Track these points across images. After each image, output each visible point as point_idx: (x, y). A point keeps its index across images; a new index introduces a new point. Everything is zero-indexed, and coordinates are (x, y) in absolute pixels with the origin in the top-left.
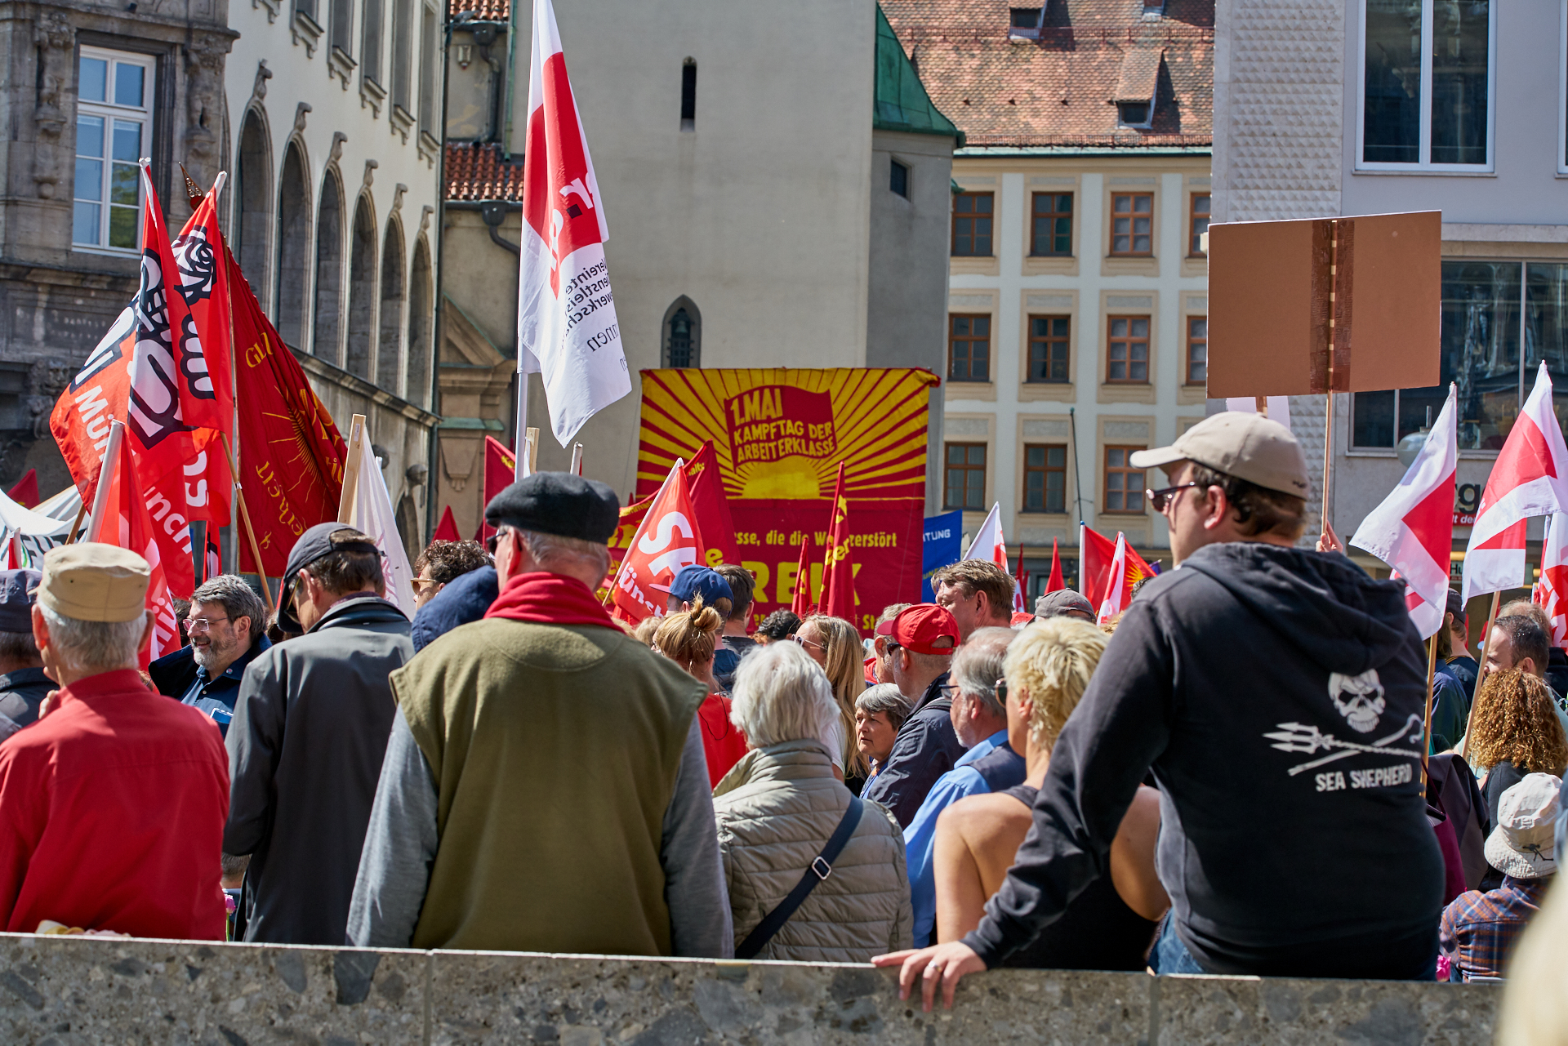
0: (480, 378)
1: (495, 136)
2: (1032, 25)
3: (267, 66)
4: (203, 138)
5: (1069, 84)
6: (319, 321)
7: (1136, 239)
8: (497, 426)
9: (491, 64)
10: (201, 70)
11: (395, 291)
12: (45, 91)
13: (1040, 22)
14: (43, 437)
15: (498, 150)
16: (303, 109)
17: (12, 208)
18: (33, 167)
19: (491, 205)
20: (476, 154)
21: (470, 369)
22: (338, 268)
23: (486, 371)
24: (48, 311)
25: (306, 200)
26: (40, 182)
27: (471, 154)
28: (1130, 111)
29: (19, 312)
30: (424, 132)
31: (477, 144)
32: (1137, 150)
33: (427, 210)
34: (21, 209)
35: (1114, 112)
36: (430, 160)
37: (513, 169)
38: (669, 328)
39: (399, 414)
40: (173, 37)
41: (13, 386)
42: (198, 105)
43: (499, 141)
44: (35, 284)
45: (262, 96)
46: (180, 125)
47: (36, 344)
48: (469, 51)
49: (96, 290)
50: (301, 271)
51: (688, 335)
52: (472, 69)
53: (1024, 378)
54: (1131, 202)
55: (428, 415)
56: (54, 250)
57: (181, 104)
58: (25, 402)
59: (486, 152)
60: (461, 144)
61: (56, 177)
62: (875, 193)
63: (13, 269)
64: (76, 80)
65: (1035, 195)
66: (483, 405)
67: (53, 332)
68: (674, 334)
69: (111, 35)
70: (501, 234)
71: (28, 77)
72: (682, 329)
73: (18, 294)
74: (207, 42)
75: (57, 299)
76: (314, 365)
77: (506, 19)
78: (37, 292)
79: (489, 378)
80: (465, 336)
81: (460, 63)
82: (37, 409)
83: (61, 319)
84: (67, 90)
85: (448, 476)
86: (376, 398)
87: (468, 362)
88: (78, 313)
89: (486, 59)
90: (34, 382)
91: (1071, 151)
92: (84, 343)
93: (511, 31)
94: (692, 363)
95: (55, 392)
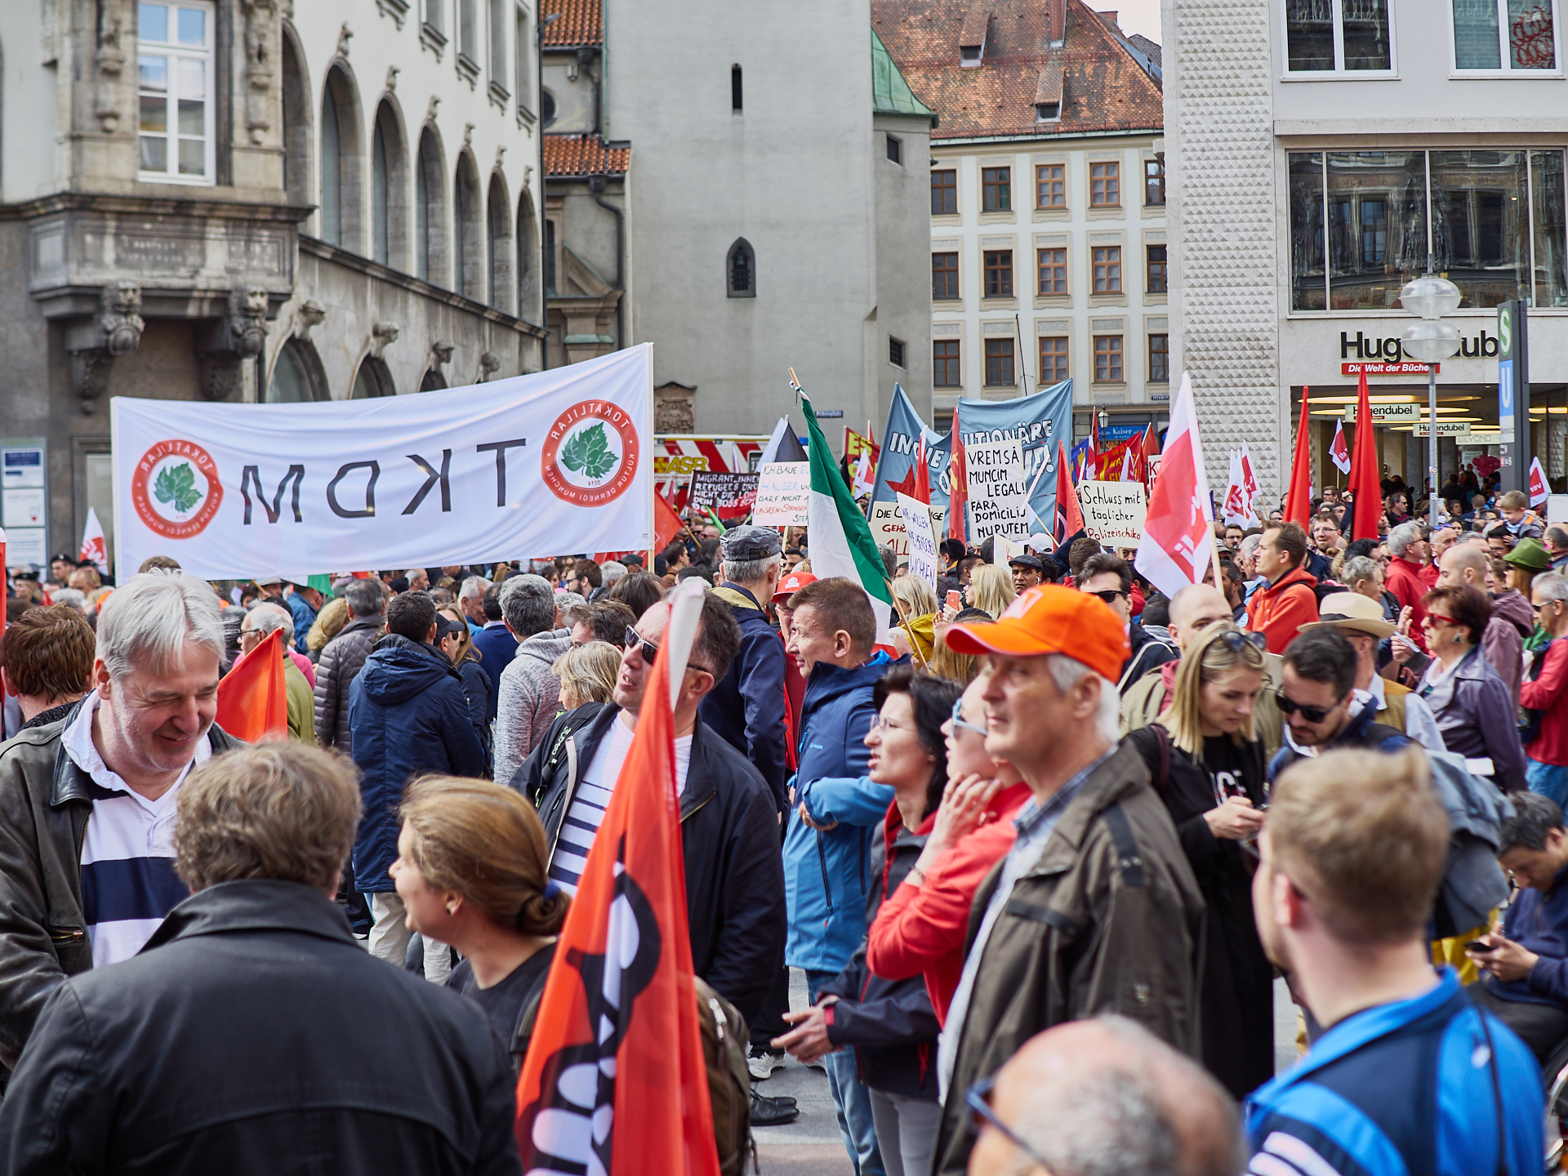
0: (594, 305)
1: (597, 129)
2: (976, 57)
3: (350, 28)
4: (262, 71)
5: (1002, 95)
6: (430, 252)
7: (1054, 197)
8: (608, 339)
9: (592, 77)
10: (258, 11)
11: (502, 232)
12: (104, 34)
13: (981, 55)
14: (119, 353)
15: (600, 140)
16: (394, 71)
17: (78, 144)
18: (96, 103)
19: (595, 178)
20: (584, 143)
21: (585, 297)
22: (443, 210)
23: (598, 300)
24: (117, 235)
25: (402, 150)
26: (102, 117)
27: (580, 142)
28: (1047, 109)
29: (89, 239)
31: (585, 136)
32: (1053, 136)
33: (528, 169)
34: (86, 143)
35: (1034, 111)
36: (529, 130)
37: (611, 151)
38: (731, 262)
39: (511, 328)
41: (87, 308)
42: (255, 42)
43: (601, 132)
44: (103, 212)
45: (346, 53)
46: (239, 63)
47: (107, 267)
48: (576, 69)
49: (164, 215)
50: (403, 208)
51: (745, 266)
52: (578, 82)
53: (983, 295)
54: (1049, 171)
55: (539, 329)
56: (120, 180)
57: (239, 42)
58: (99, 322)
59: (591, 141)
60: (573, 137)
61: (117, 112)
62: (877, 160)
63: (77, 198)
64: (135, 23)
65: (984, 169)
66: (597, 324)
67: (123, 256)
68: (735, 266)
70: (605, 199)
71: (87, 22)
72: (741, 262)
73: (87, 222)
75: (126, 225)
77: (602, 44)
78: (104, 219)
79: (601, 305)
80: (583, 276)
81: (569, 78)
82: (110, 327)
83: (131, 243)
84: (127, 33)
87: (585, 294)
88: (147, 236)
89: (587, 74)
90: (107, 303)
91: (1007, 139)
92: (155, 265)
93: (604, 52)
94: (750, 286)
95: (126, 310)
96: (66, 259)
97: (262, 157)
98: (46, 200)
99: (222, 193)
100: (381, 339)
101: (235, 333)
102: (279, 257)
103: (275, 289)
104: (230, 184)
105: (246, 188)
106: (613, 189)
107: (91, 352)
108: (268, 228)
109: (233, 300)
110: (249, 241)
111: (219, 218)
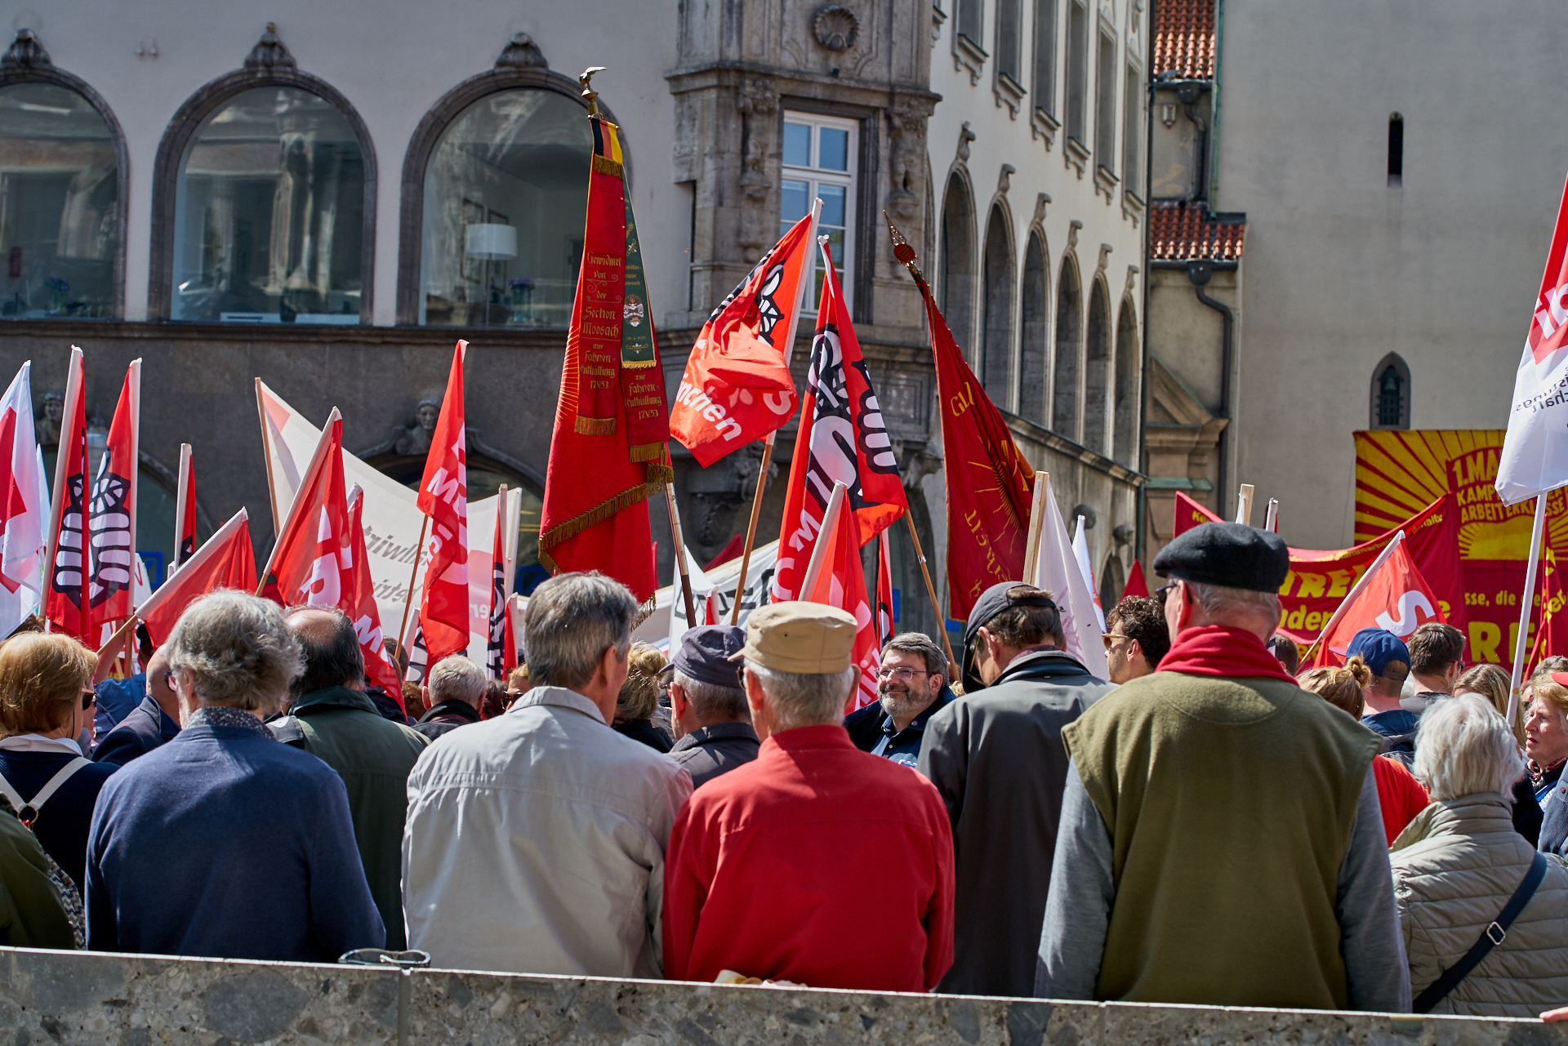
0: (1188, 438)
1: (1201, 194)
3: (971, 129)
4: (908, 201)
6: (1025, 381)
8: (1204, 486)
9: (1196, 123)
10: (905, 134)
11: (1101, 352)
12: (750, 157)
15: (1204, 209)
16: (1007, 171)
17: (718, 274)
18: (739, 232)
19: (1196, 264)
20: (1182, 213)
21: (1177, 428)
22: (1043, 329)
23: (1193, 430)
25: (1011, 261)
26: (746, 247)
27: (1176, 213)
30: (1129, 192)
31: (1183, 204)
33: (1132, 270)
34: (727, 274)
36: (1135, 220)
37: (1219, 227)
38: (1378, 386)
39: (1106, 473)
40: (876, 101)
42: (902, 168)
43: (1205, 199)
45: (965, 159)
46: (883, 189)
48: (1174, 110)
50: (1006, 332)
51: (1397, 392)
52: (1176, 129)
55: (1135, 475)
57: (884, 167)
58: (732, 465)
59: (1192, 211)
60: (1166, 204)
61: (761, 241)
64: (780, 145)
66: (1190, 464)
68: (1383, 391)
69: (814, 100)
70: (1208, 293)
71: (732, 144)
72: (1391, 386)
74: (910, 106)
76: (1020, 426)
77: (1211, 77)
79: (1197, 438)
80: (1173, 396)
81: (1165, 122)
82: (744, 472)
84: (771, 156)
85: (1156, 536)
86: (1082, 458)
87: (1176, 422)
89: (1191, 118)
93: (1215, 89)
94: (1401, 420)
95: (760, 453)
97: (903, 294)
99: (860, 331)
102: (916, 402)
103: (910, 438)
104: (870, 322)
105: (885, 326)
106: (1220, 280)
107: (718, 496)
108: (906, 371)
110: (886, 384)
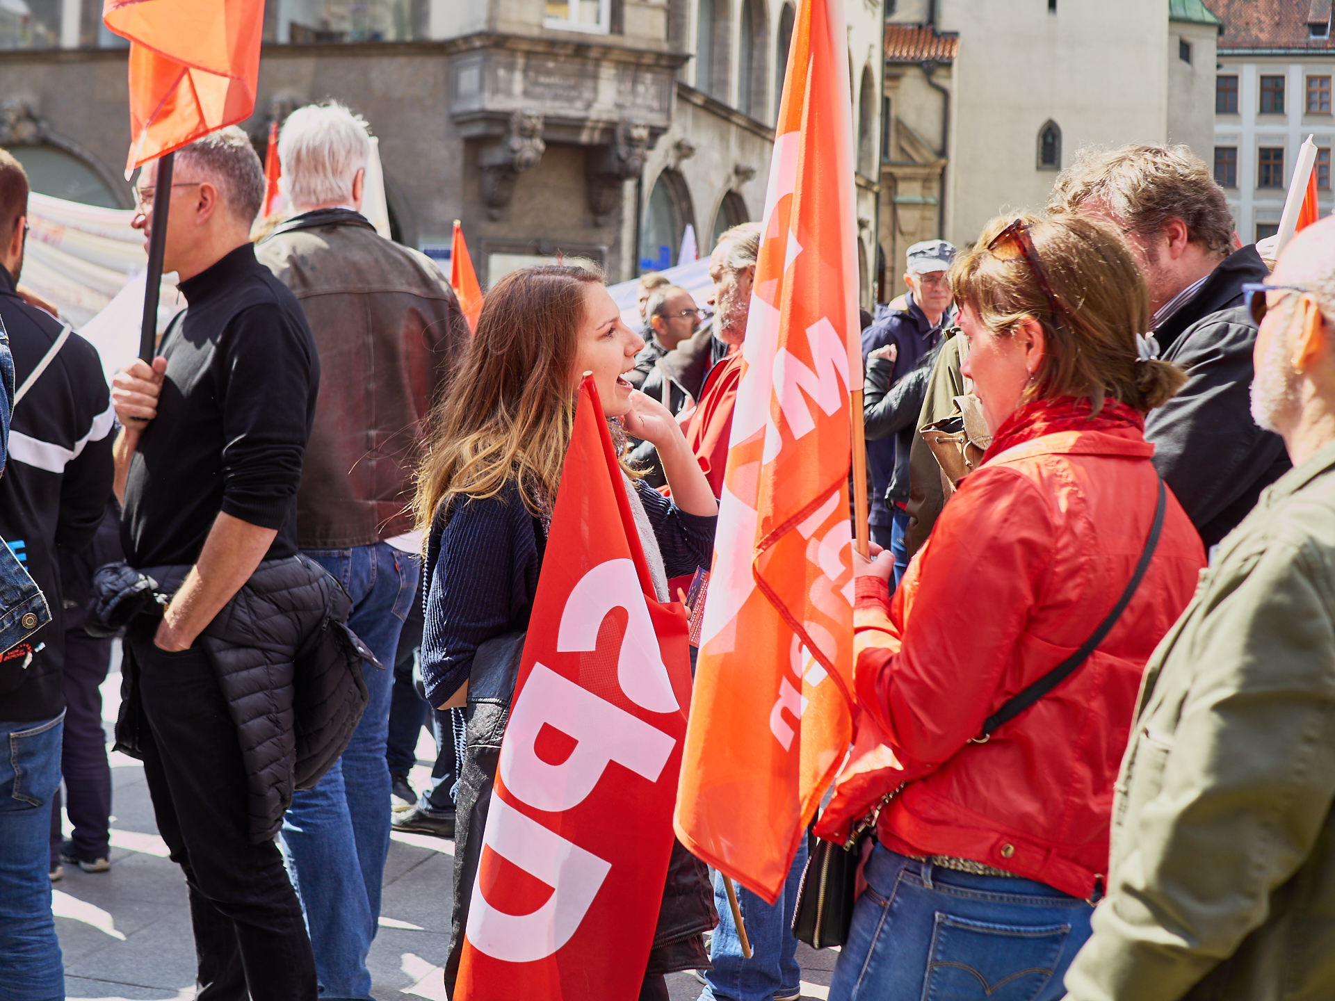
0: (921, 171)
1: (931, 20)
5: (1280, 13)
8: (932, 200)
14: (523, 169)
15: (933, 29)
19: (928, 62)
20: (919, 32)
21: (914, 164)
23: (925, 166)
24: (525, 71)
27: (916, 33)
28: (1318, 28)
29: (502, 73)
31: (920, 27)
32: (1322, 52)
35: (1306, 29)
36: (874, 13)
37: (942, 40)
38: (1041, 140)
41: (497, 130)
43: (934, 24)
44: (514, 50)
47: (516, 97)
49: (565, 55)
51: (1053, 144)
53: (1257, 186)
54: (1318, 81)
55: (874, 184)
56: (528, 24)
58: (507, 142)
59: (926, 31)
60: (910, 27)
62: (1170, 60)
63: (493, 38)
65: (1262, 77)
66: (923, 187)
67: (529, 88)
68: (1045, 144)
70: (934, 80)
72: (1050, 140)
73: (500, 58)
75: (533, 62)
78: (515, 56)
79: (927, 171)
80: (912, 144)
82: (516, 147)
83: (536, 78)
85: (902, 233)
87: (914, 161)
88: (549, 73)
90: (514, 127)
91: (1282, 51)
92: (556, 97)
94: (1056, 162)
95: (528, 133)
96: (481, 88)
97: (648, 12)
98: (467, 39)
99: (614, 40)
100: (741, 178)
101: (620, 159)
102: (660, 96)
103: (654, 124)
104: (622, 32)
105: (634, 36)
106: (942, 72)
107: (499, 168)
108: (651, 72)
109: (620, 132)
110: (635, 82)
111: (611, 61)
